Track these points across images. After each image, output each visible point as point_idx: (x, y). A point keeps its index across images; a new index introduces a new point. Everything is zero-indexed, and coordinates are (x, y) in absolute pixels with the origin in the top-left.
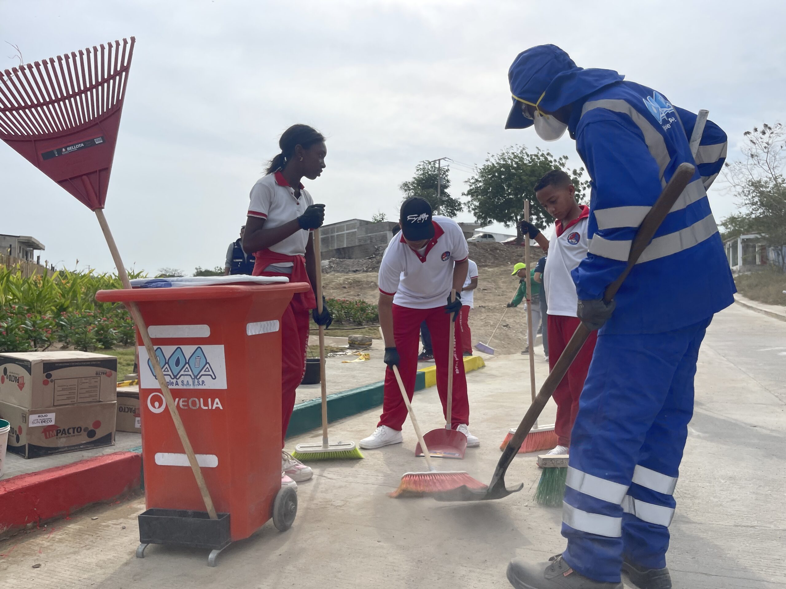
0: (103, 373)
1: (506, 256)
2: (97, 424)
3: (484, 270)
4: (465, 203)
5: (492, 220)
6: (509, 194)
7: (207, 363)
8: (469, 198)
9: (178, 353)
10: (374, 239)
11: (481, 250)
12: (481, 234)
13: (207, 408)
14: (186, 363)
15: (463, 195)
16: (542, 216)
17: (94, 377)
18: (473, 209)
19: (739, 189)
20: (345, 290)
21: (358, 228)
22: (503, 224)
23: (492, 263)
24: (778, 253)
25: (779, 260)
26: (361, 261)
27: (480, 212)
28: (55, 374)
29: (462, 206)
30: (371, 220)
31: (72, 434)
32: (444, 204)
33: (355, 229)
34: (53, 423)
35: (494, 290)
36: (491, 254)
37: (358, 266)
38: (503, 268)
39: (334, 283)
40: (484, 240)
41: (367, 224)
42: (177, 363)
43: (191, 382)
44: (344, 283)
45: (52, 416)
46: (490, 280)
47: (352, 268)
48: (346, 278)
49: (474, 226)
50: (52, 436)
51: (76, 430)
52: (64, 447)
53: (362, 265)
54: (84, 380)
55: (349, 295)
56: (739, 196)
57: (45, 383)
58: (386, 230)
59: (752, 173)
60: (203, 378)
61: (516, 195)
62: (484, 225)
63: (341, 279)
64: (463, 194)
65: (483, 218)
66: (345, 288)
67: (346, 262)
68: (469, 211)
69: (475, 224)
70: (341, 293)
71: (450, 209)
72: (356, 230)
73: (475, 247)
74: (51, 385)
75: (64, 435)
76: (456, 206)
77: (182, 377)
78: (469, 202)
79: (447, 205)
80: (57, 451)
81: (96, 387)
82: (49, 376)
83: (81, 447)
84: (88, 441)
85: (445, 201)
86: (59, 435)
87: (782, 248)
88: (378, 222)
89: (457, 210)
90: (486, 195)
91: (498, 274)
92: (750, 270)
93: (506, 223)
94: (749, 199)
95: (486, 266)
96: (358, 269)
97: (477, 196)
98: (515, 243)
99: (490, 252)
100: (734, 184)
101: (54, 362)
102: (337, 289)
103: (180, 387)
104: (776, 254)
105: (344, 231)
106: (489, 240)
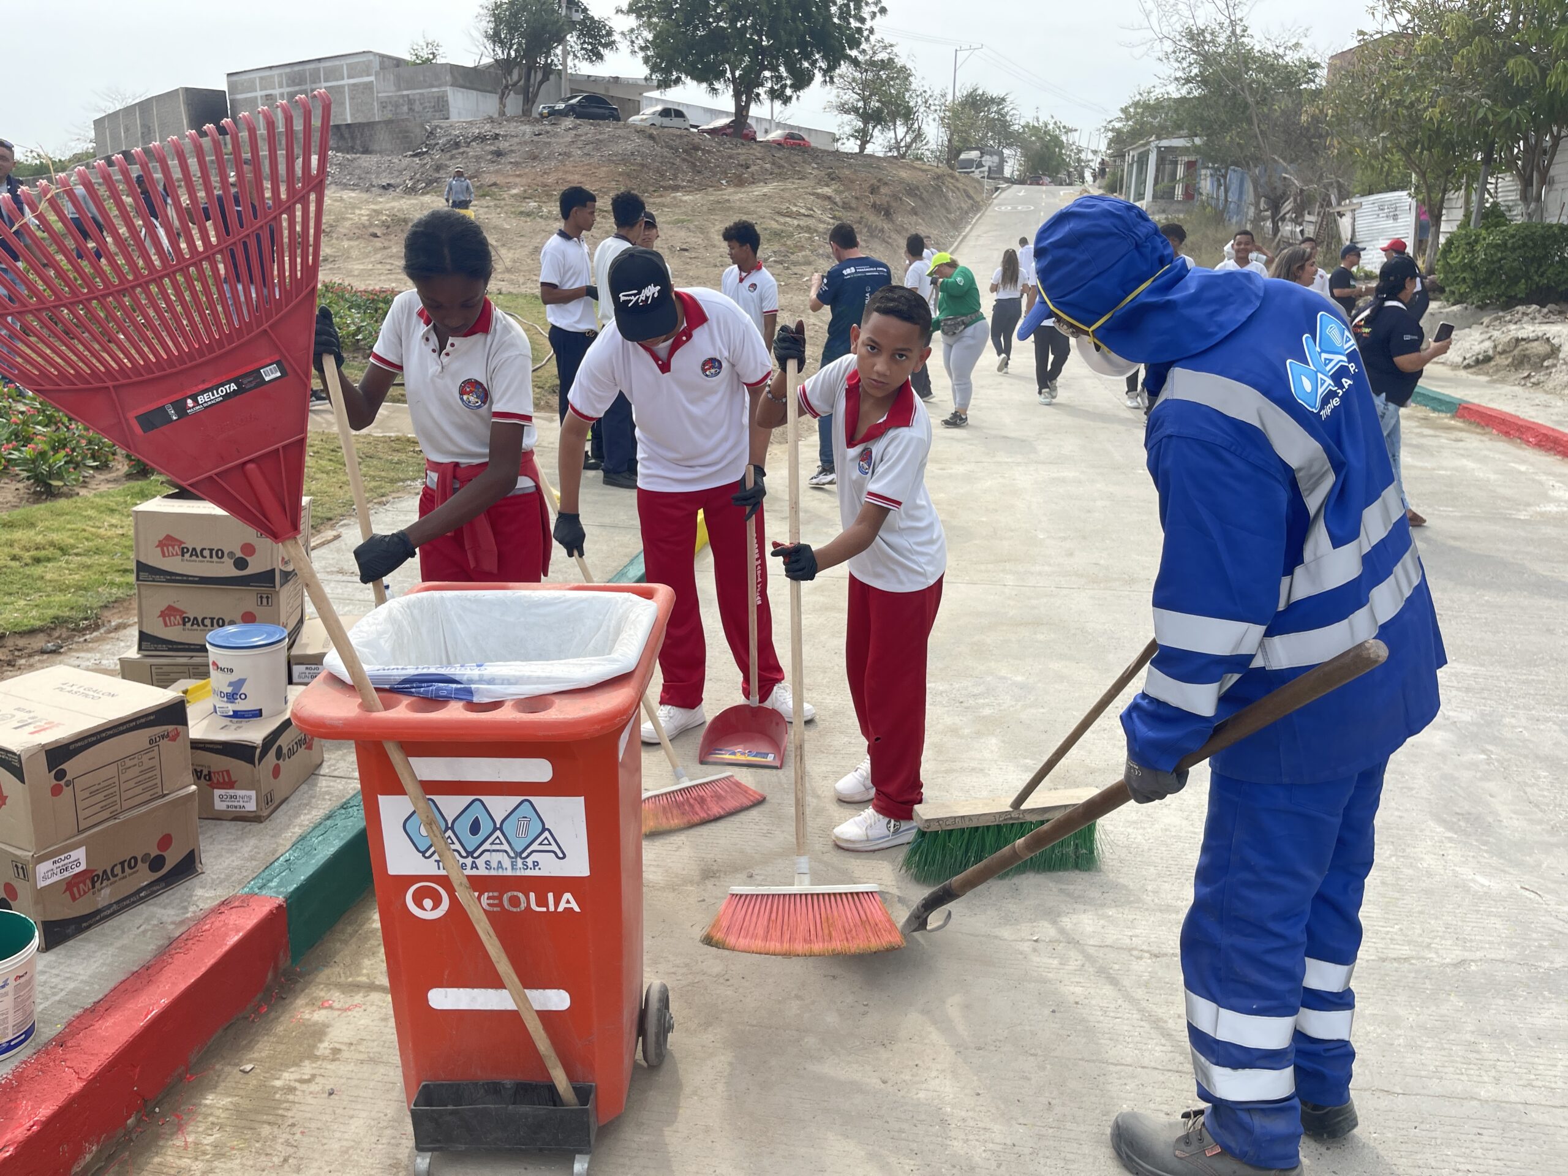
0: (163, 737)
1: (717, 166)
2: (165, 842)
3: (674, 198)
4: (623, 33)
5: (683, 77)
6: (719, 18)
7: (544, 829)
8: (632, 21)
9: (477, 811)
10: (417, 102)
11: (665, 150)
12: (659, 108)
13: (544, 909)
14: (495, 829)
15: (617, 12)
16: (785, 74)
17: (147, 751)
18: (642, 48)
19: (1168, 46)
20: (378, 243)
21: (377, 74)
22: (704, 85)
23: (689, 181)
24: (1219, 180)
25: (1218, 196)
26: (396, 161)
27: (658, 55)
28: (72, 767)
29: (616, 37)
30: (407, 57)
31: (120, 875)
32: (575, 29)
33: (368, 75)
34: (83, 867)
35: (702, 250)
36: (684, 160)
37: (390, 173)
38: (713, 196)
39: (347, 224)
40: (666, 121)
41: (398, 66)
42: (475, 828)
43: (507, 862)
44: (371, 225)
45: (80, 854)
46: (692, 226)
47: (376, 177)
48: (375, 211)
49: (643, 86)
50: (85, 893)
51: (126, 864)
52: (111, 905)
53: (401, 172)
54: (129, 763)
55: (391, 257)
56: (1165, 61)
57: (56, 791)
58: (445, 84)
59: (1196, 14)
60: (535, 857)
61: (733, 22)
62: (664, 84)
63: (363, 212)
64: (619, 11)
65: (662, 70)
66: (375, 236)
67: (360, 161)
68: (633, 52)
69: (644, 83)
70: (369, 248)
71: (589, 43)
72: (372, 78)
73: (652, 143)
74: (67, 792)
75: (105, 883)
76: (603, 37)
77: (486, 853)
78: (632, 31)
79: (581, 31)
80: (98, 918)
81: (153, 768)
82: (61, 775)
83: (142, 894)
84: (153, 879)
85: (579, 23)
86: (97, 885)
87: (1226, 173)
88: (424, 62)
89: (605, 46)
90: (669, 16)
91: (705, 208)
92: (1164, 211)
93: (711, 84)
94: (1184, 69)
95: (676, 188)
96: (392, 182)
97: (650, 17)
98: (729, 131)
99: (684, 156)
100: (1161, 36)
101: (66, 742)
102: (358, 238)
103: (482, 871)
104: (1216, 184)
105: (343, 79)
106: (676, 122)
